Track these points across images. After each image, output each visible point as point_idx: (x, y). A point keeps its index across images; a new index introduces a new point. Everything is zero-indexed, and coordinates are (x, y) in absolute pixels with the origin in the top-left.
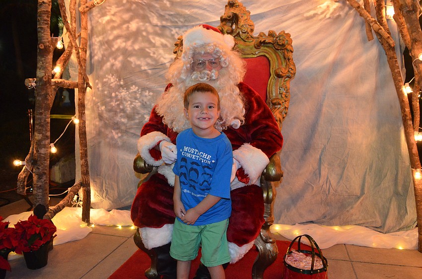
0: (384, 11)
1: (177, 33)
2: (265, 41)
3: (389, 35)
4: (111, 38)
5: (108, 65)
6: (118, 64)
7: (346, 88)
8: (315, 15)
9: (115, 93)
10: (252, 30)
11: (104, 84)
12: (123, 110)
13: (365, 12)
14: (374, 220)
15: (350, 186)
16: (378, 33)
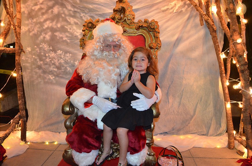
0: (210, 8)
1: (84, 16)
2: (142, 26)
3: (213, 23)
5: (42, 37)
6: (48, 37)
7: (184, 54)
8: (167, 9)
9: (48, 54)
10: (134, 18)
11: (40, 49)
12: (54, 64)
13: (199, 8)
14: (202, 130)
15: (186, 109)
16: (206, 22)
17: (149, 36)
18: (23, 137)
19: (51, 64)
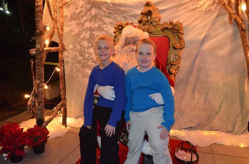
0: (240, 7)
1: (117, 16)
2: (167, 27)
3: (242, 22)
4: (82, 22)
5: (82, 35)
6: (88, 35)
7: (211, 51)
8: (196, 8)
9: (87, 50)
10: (159, 20)
11: (81, 46)
12: (92, 59)
13: (228, 7)
14: (227, 127)
15: (212, 105)
16: (235, 20)
17: (174, 37)
18: (64, 122)
19: (89, 59)
